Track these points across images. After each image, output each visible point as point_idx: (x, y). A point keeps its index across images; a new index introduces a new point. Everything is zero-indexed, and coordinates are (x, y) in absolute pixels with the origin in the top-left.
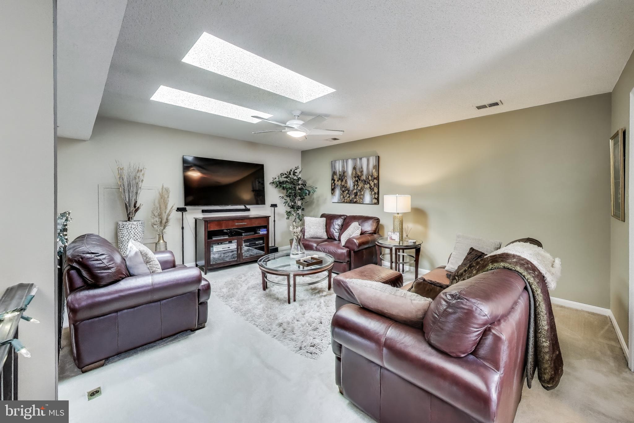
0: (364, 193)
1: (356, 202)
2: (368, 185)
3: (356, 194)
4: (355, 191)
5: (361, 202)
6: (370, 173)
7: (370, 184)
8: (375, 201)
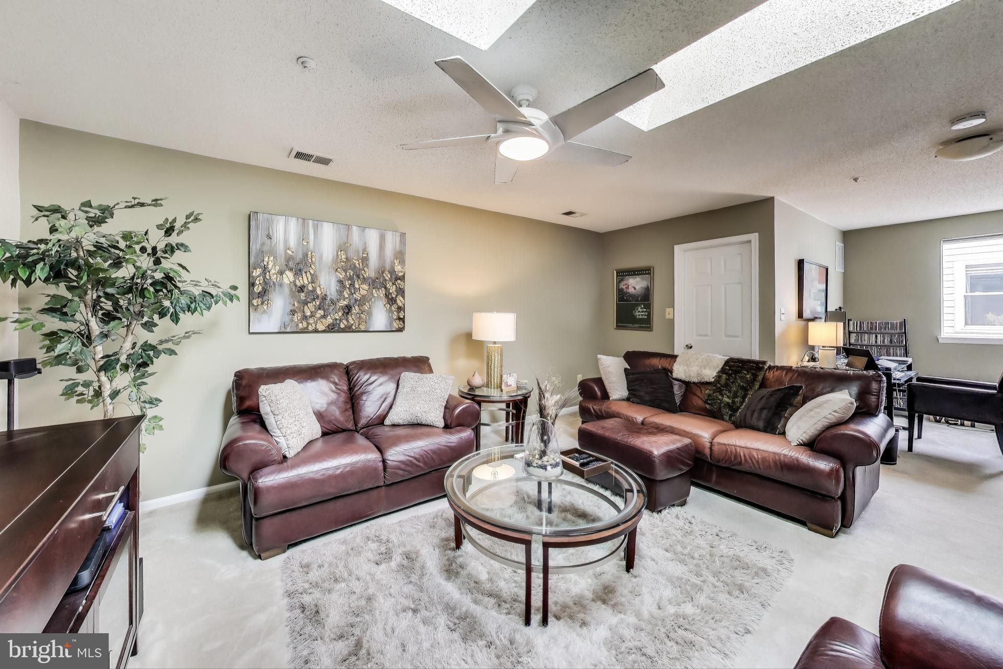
0: (370, 308)
1: (348, 329)
2: (382, 292)
3: (348, 309)
4: (344, 303)
5: (363, 328)
6: (388, 267)
7: (386, 288)
8: (396, 325)
